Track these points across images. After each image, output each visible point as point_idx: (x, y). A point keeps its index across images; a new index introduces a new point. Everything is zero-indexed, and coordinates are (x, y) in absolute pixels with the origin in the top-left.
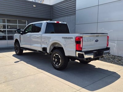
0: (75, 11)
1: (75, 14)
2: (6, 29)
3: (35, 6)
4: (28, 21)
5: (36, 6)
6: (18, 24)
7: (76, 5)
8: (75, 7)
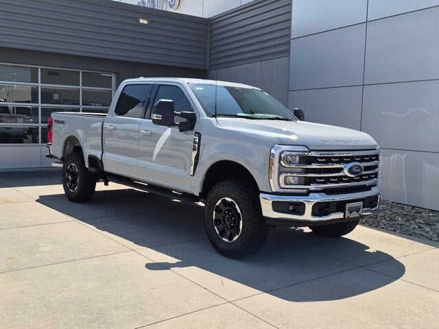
1: (288, 51)
2: (40, 105)
3: (146, 22)
4: (117, 74)
5: (150, 22)
6: (81, 87)
7: (290, 20)
8: (289, 27)
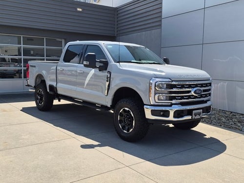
0: (161, 21)
1: (160, 25)
2: (22, 57)
3: (81, 10)
5: (83, 10)
7: (161, 8)
8: (161, 12)
